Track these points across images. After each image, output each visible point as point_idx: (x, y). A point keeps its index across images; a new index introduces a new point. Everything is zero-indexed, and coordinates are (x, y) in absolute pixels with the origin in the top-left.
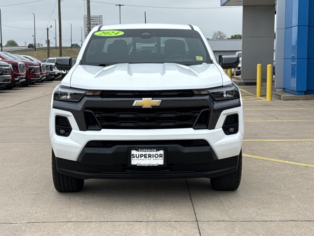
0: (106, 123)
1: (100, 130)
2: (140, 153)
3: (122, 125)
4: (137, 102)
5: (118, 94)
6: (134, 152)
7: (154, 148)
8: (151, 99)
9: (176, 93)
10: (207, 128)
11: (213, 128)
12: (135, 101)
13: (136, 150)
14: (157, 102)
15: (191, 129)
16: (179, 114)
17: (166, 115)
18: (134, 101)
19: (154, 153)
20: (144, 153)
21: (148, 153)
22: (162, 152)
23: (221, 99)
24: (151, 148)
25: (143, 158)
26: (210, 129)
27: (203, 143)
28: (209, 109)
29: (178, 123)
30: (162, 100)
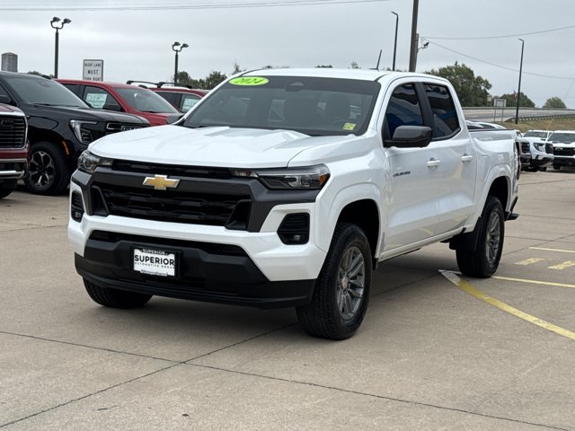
0: (115, 207)
1: (106, 216)
2: (146, 255)
3: (134, 211)
4: (149, 180)
5: (133, 166)
6: (137, 252)
7: (162, 249)
8: (166, 176)
9: (206, 172)
10: (246, 229)
11: (258, 230)
12: (147, 178)
13: (140, 249)
14: (172, 182)
15: (223, 228)
16: (205, 203)
17: (188, 203)
18: (145, 178)
19: (164, 257)
20: (150, 255)
21: (155, 256)
22: (172, 257)
23: (278, 187)
24: (158, 249)
25: (149, 262)
26: (250, 231)
27: (236, 251)
28: (250, 200)
29: (204, 215)
30: (181, 181)
